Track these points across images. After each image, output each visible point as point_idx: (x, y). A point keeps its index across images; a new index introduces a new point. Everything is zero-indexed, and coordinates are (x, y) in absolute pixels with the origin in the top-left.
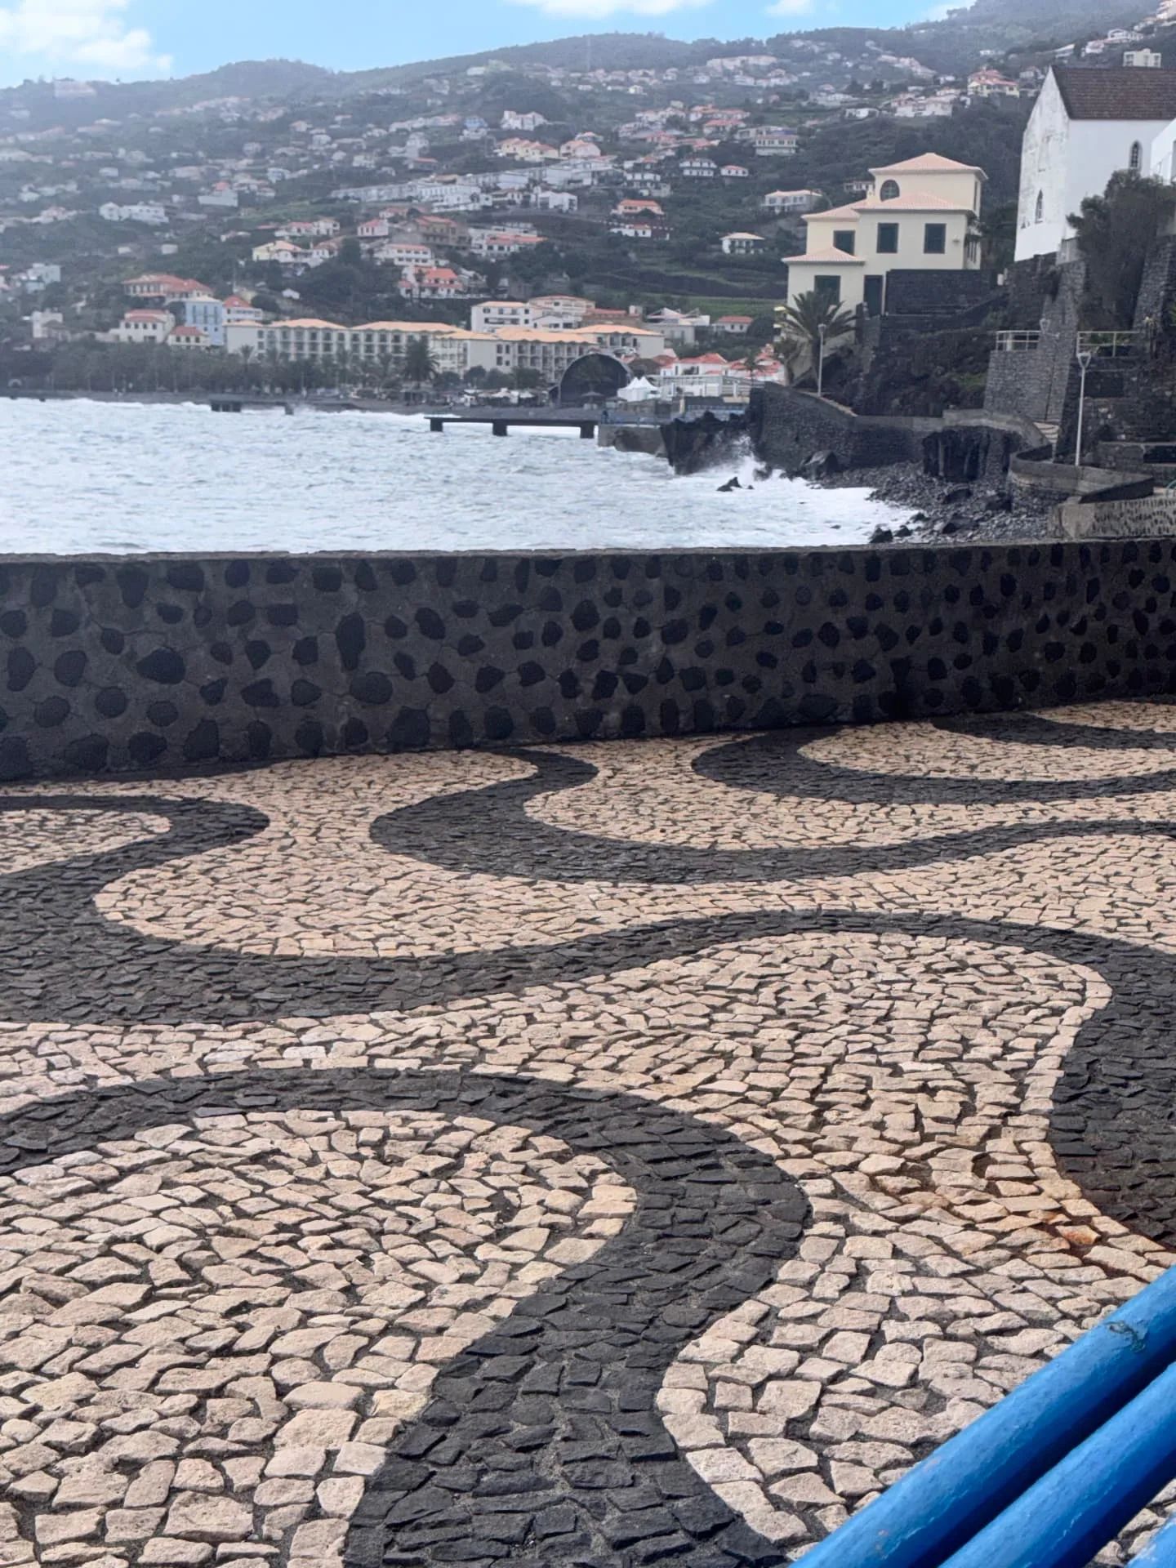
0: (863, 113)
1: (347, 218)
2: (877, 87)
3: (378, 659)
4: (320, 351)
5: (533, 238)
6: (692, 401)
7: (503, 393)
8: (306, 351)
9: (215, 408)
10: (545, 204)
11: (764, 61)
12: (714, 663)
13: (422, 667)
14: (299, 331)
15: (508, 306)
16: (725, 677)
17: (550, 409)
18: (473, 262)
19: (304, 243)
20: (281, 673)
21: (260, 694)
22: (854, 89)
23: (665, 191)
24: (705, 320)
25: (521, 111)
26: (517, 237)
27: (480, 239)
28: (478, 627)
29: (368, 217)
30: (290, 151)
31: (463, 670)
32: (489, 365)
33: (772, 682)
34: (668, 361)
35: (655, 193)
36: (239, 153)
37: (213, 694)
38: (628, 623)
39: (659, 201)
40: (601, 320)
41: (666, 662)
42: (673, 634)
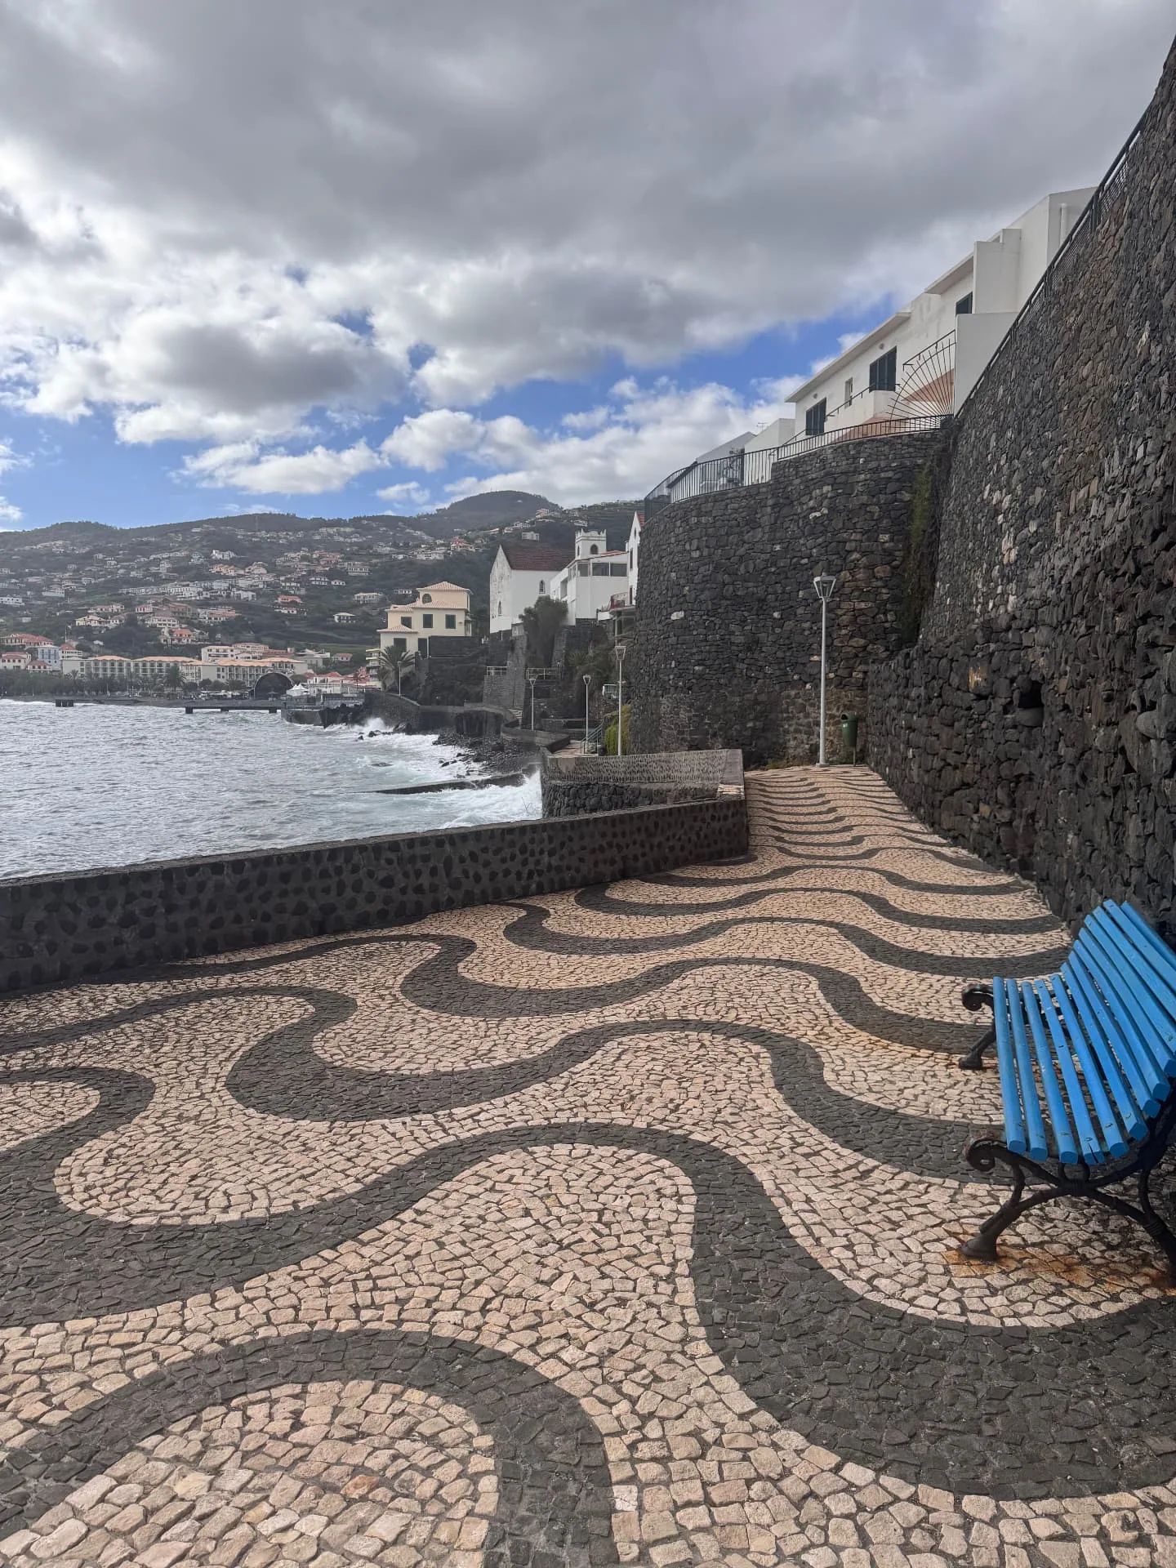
0: (401, 557)
1: (129, 603)
2: (406, 545)
3: (457, 872)
4: (117, 672)
5: (233, 614)
6: (327, 696)
7: (223, 693)
8: (109, 672)
9: (58, 705)
10: (239, 596)
11: (348, 530)
12: (565, 863)
13: (471, 874)
14: (105, 662)
15: (221, 648)
16: (569, 868)
17: (249, 701)
18: (200, 626)
19: (105, 616)
20: (425, 880)
21: (419, 889)
22: (395, 545)
23: (303, 592)
24: (328, 655)
25: (222, 550)
26: (224, 613)
27: (204, 614)
28: (489, 856)
29: (140, 603)
30: (94, 569)
31: (485, 873)
32: (213, 678)
33: (584, 869)
34: (311, 676)
35: (298, 593)
36: (65, 570)
37: (403, 891)
38: (537, 850)
39: (300, 596)
40: (275, 655)
41: (550, 864)
42: (551, 853)
